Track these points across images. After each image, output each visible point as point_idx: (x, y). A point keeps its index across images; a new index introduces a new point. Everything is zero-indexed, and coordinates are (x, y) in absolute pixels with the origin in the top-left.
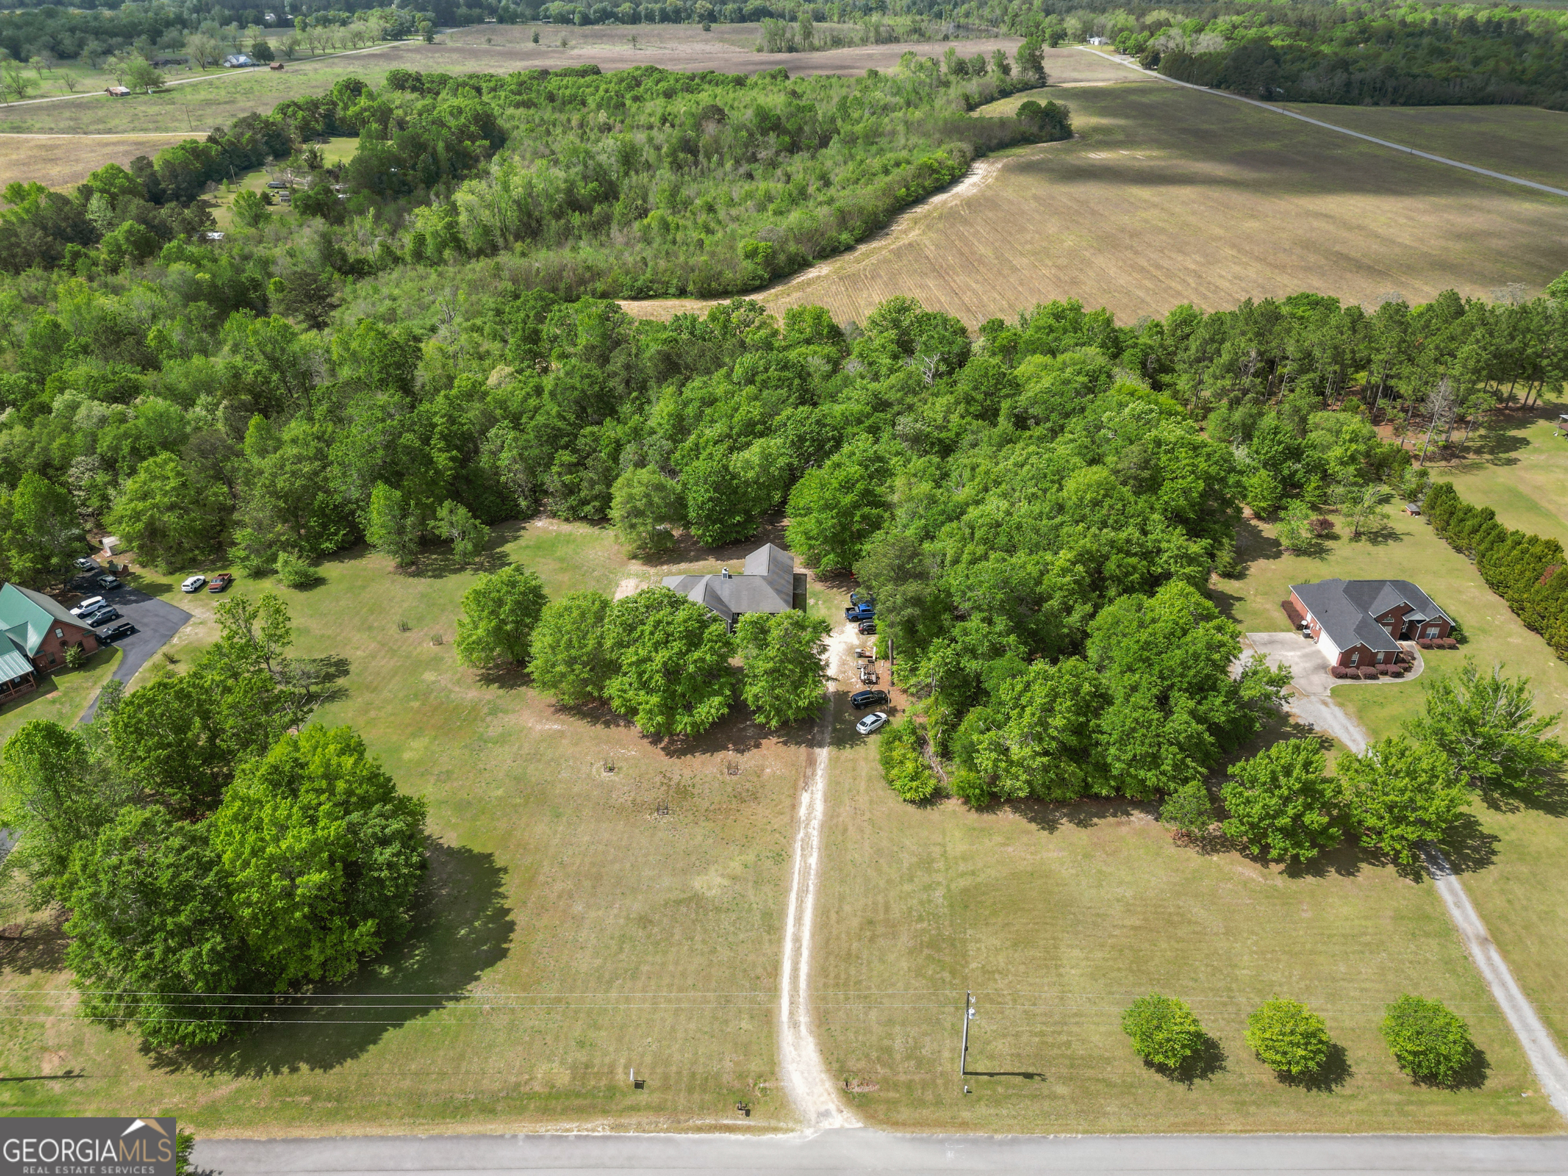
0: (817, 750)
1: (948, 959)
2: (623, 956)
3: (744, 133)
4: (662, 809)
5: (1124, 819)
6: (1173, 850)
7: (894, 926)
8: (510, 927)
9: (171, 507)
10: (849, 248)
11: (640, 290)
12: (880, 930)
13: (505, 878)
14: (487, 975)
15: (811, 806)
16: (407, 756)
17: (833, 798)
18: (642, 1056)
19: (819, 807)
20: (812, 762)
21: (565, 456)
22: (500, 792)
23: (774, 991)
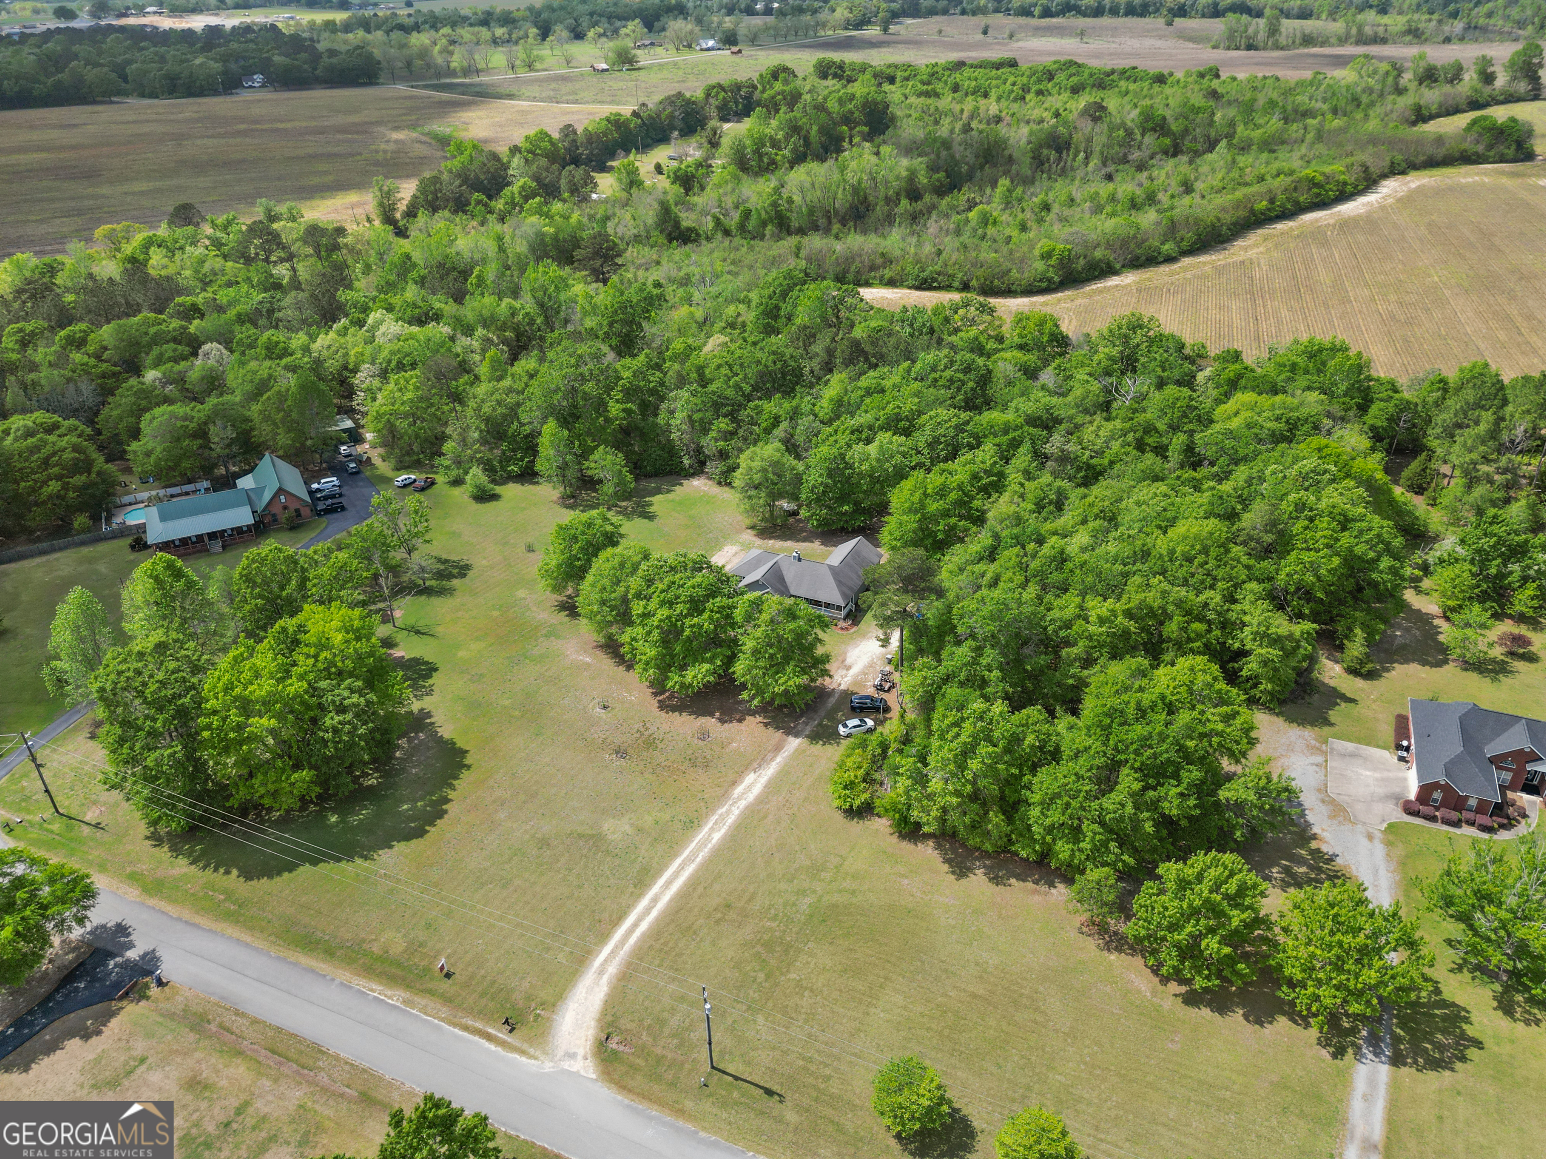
0: (791, 739)
1: (773, 962)
2: (507, 867)
3: (1121, 133)
4: (621, 753)
5: (1044, 888)
6: (1073, 934)
7: (746, 916)
8: (441, 814)
9: (406, 416)
10: (1170, 259)
11: (925, 281)
12: (732, 915)
13: (465, 774)
14: (400, 847)
15: (749, 788)
16: (461, 654)
17: (772, 787)
18: (466, 952)
19: (757, 790)
20: (778, 748)
21: (723, 424)
22: (507, 703)
23: (604, 937)
